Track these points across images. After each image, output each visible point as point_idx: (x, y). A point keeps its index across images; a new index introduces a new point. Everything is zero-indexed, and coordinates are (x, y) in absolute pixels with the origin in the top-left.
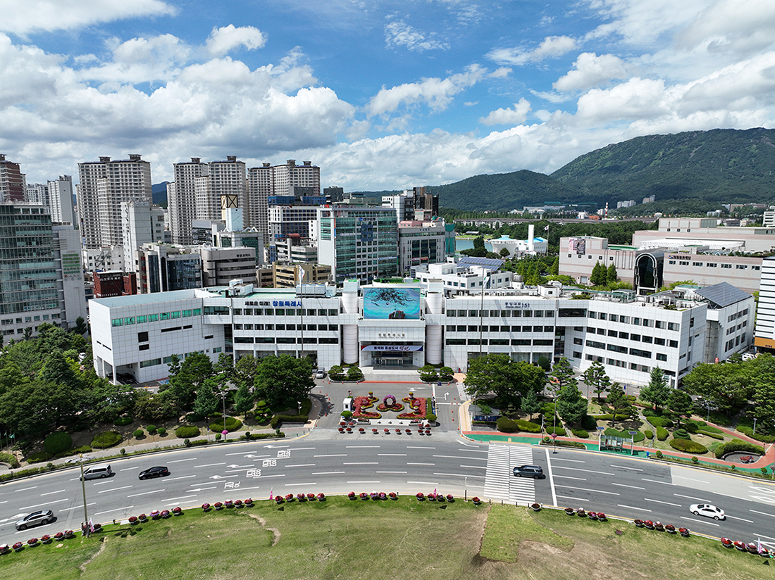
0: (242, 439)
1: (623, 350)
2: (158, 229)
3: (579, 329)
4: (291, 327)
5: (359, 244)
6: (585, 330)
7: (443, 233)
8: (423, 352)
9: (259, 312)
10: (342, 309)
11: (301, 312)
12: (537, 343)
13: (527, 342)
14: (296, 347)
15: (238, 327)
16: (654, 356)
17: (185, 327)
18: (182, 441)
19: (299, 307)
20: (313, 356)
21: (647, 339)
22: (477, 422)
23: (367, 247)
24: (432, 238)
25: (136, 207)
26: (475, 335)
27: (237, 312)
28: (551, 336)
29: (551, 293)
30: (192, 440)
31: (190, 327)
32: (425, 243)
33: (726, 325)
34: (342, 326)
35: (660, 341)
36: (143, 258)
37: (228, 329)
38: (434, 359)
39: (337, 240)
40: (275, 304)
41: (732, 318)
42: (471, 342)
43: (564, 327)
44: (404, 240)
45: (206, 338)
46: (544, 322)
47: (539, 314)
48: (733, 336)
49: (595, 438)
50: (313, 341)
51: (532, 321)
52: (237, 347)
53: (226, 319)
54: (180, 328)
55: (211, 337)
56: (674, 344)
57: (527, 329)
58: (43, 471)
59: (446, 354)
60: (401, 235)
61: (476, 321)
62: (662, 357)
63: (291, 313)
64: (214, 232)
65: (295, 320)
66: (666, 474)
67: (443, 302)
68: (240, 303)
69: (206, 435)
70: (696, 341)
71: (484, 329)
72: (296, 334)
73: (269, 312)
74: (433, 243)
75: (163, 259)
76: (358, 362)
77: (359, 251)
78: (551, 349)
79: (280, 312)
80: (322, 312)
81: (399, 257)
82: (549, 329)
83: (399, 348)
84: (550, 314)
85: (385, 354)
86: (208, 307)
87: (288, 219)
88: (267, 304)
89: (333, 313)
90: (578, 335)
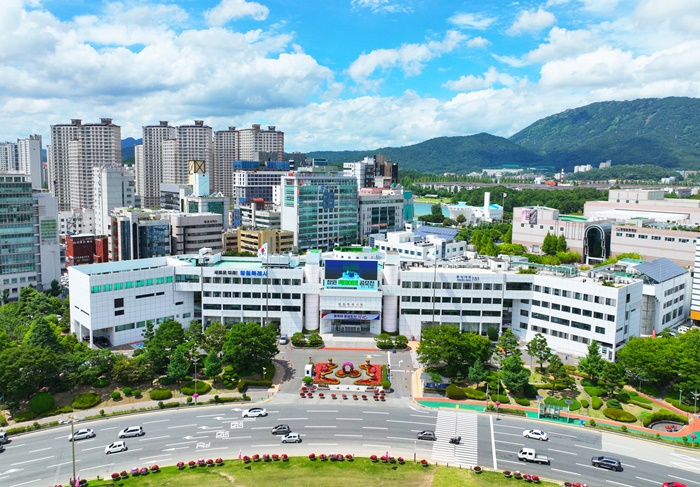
0: (211, 402)
1: (565, 322)
2: (129, 193)
3: (525, 301)
4: (256, 295)
5: (321, 211)
6: (531, 302)
7: (402, 201)
8: (379, 322)
9: (227, 281)
10: (304, 279)
11: (266, 282)
12: (486, 313)
13: (476, 313)
14: (261, 314)
15: (207, 294)
16: (593, 329)
17: (158, 294)
18: (156, 403)
19: (265, 277)
20: (277, 322)
21: (587, 313)
22: (428, 389)
23: (328, 213)
24: (391, 205)
25: (108, 173)
26: (428, 306)
27: (207, 280)
28: (499, 308)
29: (500, 266)
30: (165, 402)
31: (163, 293)
32: (384, 210)
33: (663, 300)
34: (304, 295)
35: (598, 315)
36: (115, 224)
37: (197, 297)
38: (390, 327)
39: (299, 207)
40: (243, 273)
41: (669, 292)
42: (425, 312)
43: (512, 300)
44: (364, 207)
45: (177, 304)
46: (493, 294)
47: (488, 287)
48: (670, 309)
49: (535, 405)
50: (277, 308)
51: (482, 294)
52: (205, 313)
53: (196, 287)
54: (153, 295)
55: (181, 303)
56: (611, 318)
57: (477, 301)
58: (30, 430)
59: (401, 323)
60: (361, 203)
61: (429, 293)
62: (600, 330)
63: (257, 281)
64: (182, 196)
65: (261, 288)
66: (597, 440)
67: (399, 274)
68: (209, 272)
69: (178, 397)
70: (632, 315)
71: (437, 300)
72: (261, 302)
73: (237, 281)
74: (392, 211)
75: (135, 225)
76: (318, 329)
77: (321, 217)
78: (499, 320)
79: (247, 281)
80: (286, 282)
81: (359, 223)
82: (497, 301)
83: (358, 317)
84: (498, 287)
85: (344, 322)
86: (180, 275)
87: (253, 184)
88: (235, 273)
89: (296, 282)
90: (524, 307)
